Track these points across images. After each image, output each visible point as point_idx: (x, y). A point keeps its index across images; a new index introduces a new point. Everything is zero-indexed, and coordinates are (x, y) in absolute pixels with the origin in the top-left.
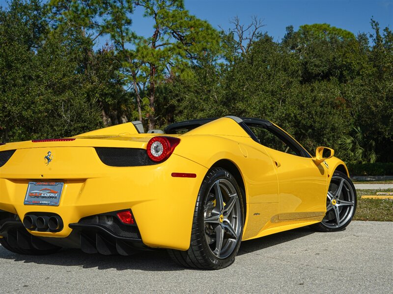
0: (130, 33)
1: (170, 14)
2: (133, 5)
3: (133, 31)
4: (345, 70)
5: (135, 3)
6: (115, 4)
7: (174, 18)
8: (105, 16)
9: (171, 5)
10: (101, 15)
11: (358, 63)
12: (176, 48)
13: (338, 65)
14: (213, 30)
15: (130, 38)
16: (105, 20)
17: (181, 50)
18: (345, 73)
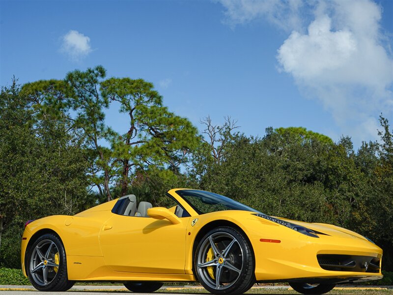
0: (105, 128)
1: (149, 111)
2: (109, 99)
3: (109, 127)
4: (331, 174)
5: (111, 98)
6: (90, 98)
7: (153, 114)
8: (79, 110)
9: (149, 101)
10: (75, 109)
11: (344, 167)
12: (155, 145)
13: (324, 168)
14: (193, 128)
15: (106, 134)
16: (79, 114)
17: (159, 147)
18: (331, 177)
